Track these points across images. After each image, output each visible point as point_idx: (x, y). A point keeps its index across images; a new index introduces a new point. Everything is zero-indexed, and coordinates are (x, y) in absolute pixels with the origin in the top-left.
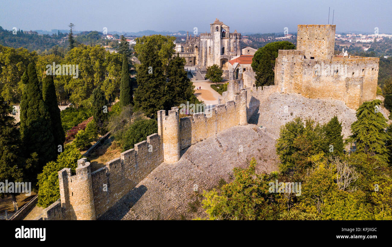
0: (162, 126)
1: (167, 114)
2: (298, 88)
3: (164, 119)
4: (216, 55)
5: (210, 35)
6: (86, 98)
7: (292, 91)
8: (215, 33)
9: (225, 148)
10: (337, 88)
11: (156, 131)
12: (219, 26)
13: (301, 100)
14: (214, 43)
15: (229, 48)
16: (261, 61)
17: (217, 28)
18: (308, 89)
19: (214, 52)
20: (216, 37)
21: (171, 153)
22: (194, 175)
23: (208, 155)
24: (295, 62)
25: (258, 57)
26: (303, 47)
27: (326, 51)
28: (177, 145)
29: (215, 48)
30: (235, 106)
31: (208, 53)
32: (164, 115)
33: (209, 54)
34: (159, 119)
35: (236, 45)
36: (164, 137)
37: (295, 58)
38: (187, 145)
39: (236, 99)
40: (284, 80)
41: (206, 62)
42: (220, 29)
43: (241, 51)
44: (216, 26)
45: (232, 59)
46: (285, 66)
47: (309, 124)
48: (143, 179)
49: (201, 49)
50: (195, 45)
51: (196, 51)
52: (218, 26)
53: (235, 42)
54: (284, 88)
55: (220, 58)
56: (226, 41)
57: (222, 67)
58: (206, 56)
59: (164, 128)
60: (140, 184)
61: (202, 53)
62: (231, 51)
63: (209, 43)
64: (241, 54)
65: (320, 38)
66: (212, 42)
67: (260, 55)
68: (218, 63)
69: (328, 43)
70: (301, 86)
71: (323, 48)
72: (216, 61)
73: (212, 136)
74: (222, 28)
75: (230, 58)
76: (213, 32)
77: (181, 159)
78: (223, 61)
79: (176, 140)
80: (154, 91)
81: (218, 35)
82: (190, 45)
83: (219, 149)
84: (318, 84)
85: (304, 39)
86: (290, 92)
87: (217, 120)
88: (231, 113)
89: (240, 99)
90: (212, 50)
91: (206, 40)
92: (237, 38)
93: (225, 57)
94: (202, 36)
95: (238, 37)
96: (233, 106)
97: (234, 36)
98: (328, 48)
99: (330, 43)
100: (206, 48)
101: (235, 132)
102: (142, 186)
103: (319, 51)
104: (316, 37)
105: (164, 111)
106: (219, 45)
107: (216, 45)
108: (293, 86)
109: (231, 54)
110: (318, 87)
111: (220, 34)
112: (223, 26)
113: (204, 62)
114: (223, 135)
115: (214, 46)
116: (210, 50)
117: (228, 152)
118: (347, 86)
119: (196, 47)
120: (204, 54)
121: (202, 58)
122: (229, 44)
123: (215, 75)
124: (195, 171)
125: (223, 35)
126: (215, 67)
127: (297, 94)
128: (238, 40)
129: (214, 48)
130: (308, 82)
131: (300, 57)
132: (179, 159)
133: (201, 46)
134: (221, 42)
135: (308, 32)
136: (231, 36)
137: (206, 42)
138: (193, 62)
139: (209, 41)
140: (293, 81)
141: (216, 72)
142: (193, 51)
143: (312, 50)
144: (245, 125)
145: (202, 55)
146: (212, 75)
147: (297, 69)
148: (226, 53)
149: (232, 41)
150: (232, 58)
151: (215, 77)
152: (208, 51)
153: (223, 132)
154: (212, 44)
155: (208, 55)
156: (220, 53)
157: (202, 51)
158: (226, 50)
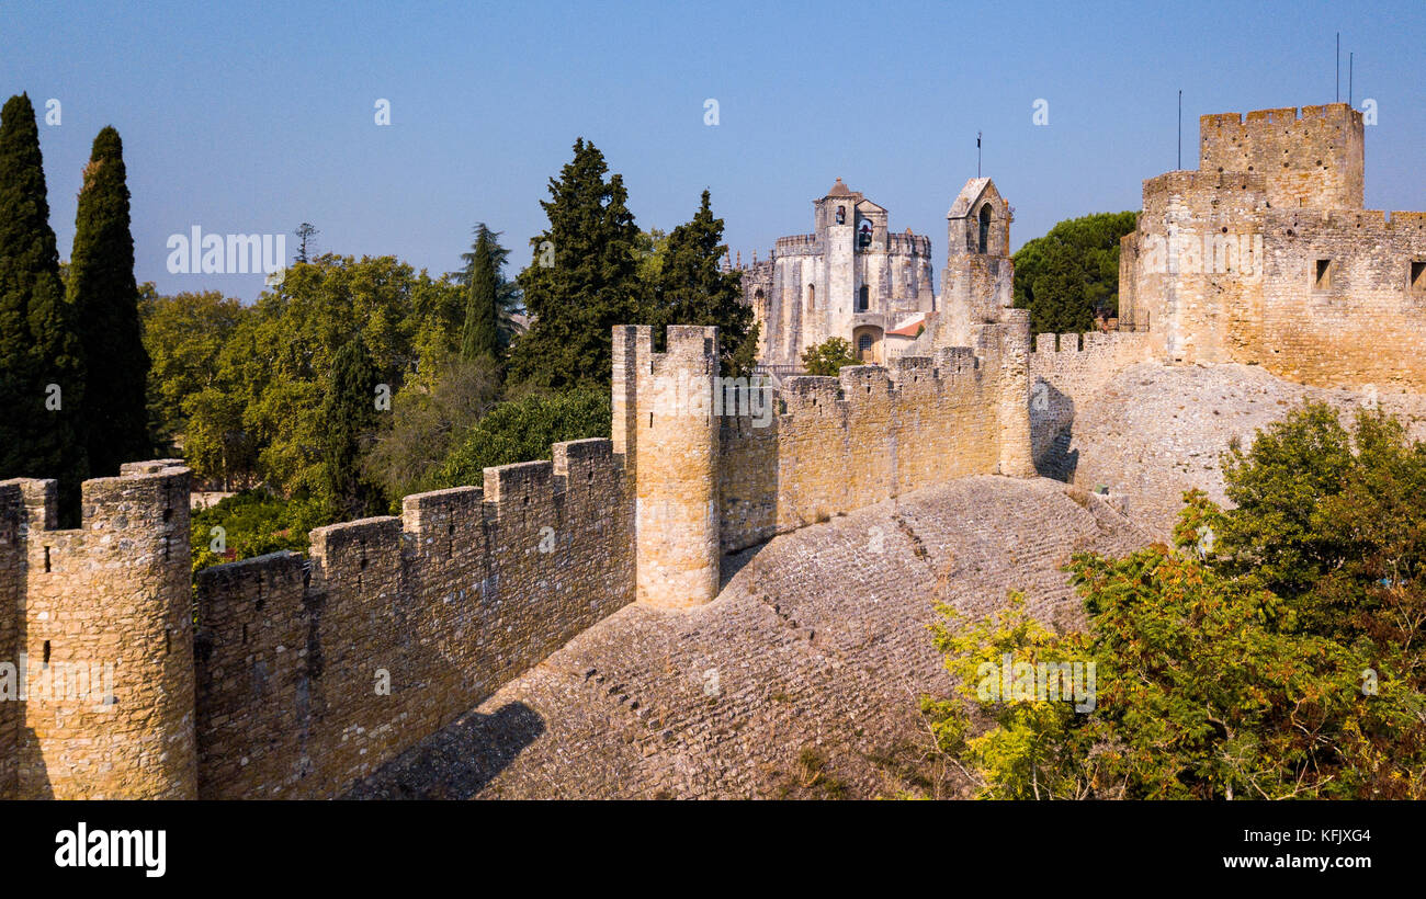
0: (631, 404)
1: (660, 346)
2: (1245, 340)
3: (643, 370)
4: (835, 312)
5: (815, 244)
7: (1220, 350)
8: (833, 229)
9: (944, 564)
12: (849, 205)
13: (1270, 386)
14: (829, 269)
15: (887, 290)
17: (842, 211)
18: (1293, 341)
19: (827, 300)
20: (835, 247)
21: (677, 553)
22: (795, 679)
23: (862, 588)
24: (1225, 220)
28: (705, 511)
29: (832, 286)
30: (980, 376)
31: (805, 307)
33: (809, 311)
34: (619, 367)
35: (915, 279)
36: (642, 467)
37: (1223, 206)
38: (752, 529)
39: (984, 343)
40: (1179, 304)
41: (796, 335)
42: (850, 215)
44: (838, 203)
45: (899, 326)
48: (520, 669)
49: (776, 297)
50: (754, 290)
51: (757, 311)
52: (845, 203)
53: (909, 265)
54: (1180, 341)
55: (852, 325)
56: (875, 261)
57: (859, 357)
58: (797, 320)
59: (642, 416)
60: (506, 694)
61: (781, 309)
62: (895, 296)
63: (810, 269)
66: (821, 265)
67: (1033, 264)
68: (845, 336)
69: (1341, 177)
70: (1262, 330)
72: (835, 327)
73: (876, 503)
74: (858, 214)
75: (893, 322)
76: (825, 228)
77: (727, 595)
78: (865, 336)
79: (701, 483)
81: (842, 238)
83: (917, 567)
84: (1336, 318)
86: (1211, 356)
87: (894, 431)
88: (961, 408)
89: (1001, 349)
90: (819, 295)
91: (798, 259)
92: (915, 254)
93: (870, 322)
94: (783, 248)
95: (920, 248)
96: (969, 373)
97: (905, 246)
100: (799, 289)
101: (982, 499)
102: (515, 708)
104: (1285, 157)
105: (644, 331)
106: (850, 275)
107: (834, 274)
108: (1221, 332)
109: (893, 307)
110: (1337, 335)
111: (851, 236)
112: (862, 207)
113: (787, 340)
114: (928, 505)
115: (827, 278)
116: (812, 297)
117: (961, 585)
119: (760, 293)
120: (787, 314)
121: (780, 330)
122: (886, 272)
124: (800, 660)
125: (862, 242)
126: (835, 346)
127: (1242, 369)
128: (921, 261)
129: (827, 285)
130: (1293, 310)
131: (1249, 197)
132: (714, 594)
133: (776, 287)
134: (856, 266)
135: (1248, 141)
136: (894, 246)
137: (798, 269)
139: (808, 262)
140: (1220, 308)
144: (1027, 475)
145: (780, 316)
148: (874, 307)
149: (898, 261)
150: (901, 320)
152: (805, 300)
153: (923, 491)
154: (820, 274)
155: (805, 315)
156: (851, 306)
157: (781, 300)
158: (874, 295)
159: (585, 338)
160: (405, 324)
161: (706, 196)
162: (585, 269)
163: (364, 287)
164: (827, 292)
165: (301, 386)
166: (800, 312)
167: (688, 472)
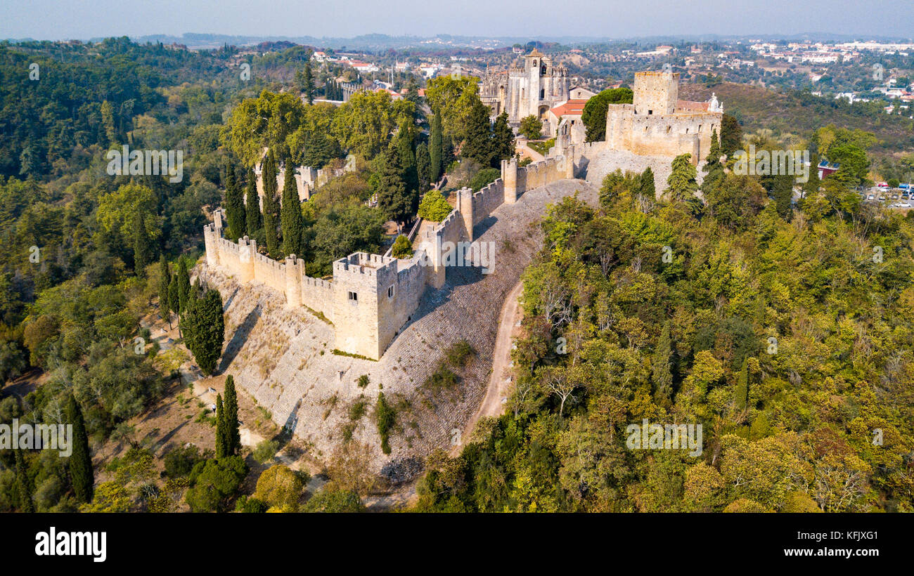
0: (504, 173)
1: (508, 163)
2: (627, 144)
3: (506, 167)
4: (532, 100)
5: (524, 72)
6: (370, 159)
7: (622, 147)
8: (532, 68)
9: (553, 196)
10: (670, 145)
11: (500, 177)
12: (538, 59)
13: (630, 156)
14: (530, 83)
15: (552, 90)
16: (593, 112)
17: (535, 62)
18: (638, 145)
19: (529, 95)
20: (532, 75)
21: (510, 195)
22: (528, 214)
23: (539, 201)
25: (589, 108)
26: (640, 99)
27: (666, 104)
28: (515, 189)
29: (531, 90)
31: (520, 97)
32: (506, 164)
33: (522, 99)
34: (502, 167)
35: (562, 86)
36: (506, 182)
38: (522, 191)
41: (517, 110)
42: (538, 63)
43: (569, 94)
44: (534, 59)
45: (555, 107)
46: (615, 121)
47: (628, 176)
48: (494, 211)
49: (509, 91)
50: (500, 85)
51: (501, 93)
52: (536, 58)
53: (560, 81)
54: (614, 145)
55: (538, 105)
56: (547, 80)
57: (540, 117)
58: (517, 102)
59: (506, 174)
60: (492, 214)
61: (511, 97)
62: (554, 94)
63: (523, 83)
64: (569, 99)
65: (659, 88)
66: (527, 81)
68: (535, 113)
69: (667, 94)
70: (631, 142)
71: (662, 100)
72: (531, 109)
73: (542, 186)
74: (541, 61)
75: (553, 105)
76: (529, 67)
77: (518, 201)
78: (543, 109)
79: (515, 185)
80: (482, 147)
81: (535, 71)
82: (492, 84)
83: (548, 197)
84: (648, 140)
85: (642, 88)
86: (619, 148)
89: (568, 154)
90: (526, 93)
91: (518, 78)
92: (563, 76)
93: (545, 104)
94: (512, 73)
95: (564, 73)
97: (559, 73)
98: (668, 100)
99: (670, 94)
100: (518, 90)
101: (562, 184)
102: (493, 217)
103: (658, 103)
104: (655, 87)
105: (506, 160)
106: (538, 86)
107: (532, 86)
108: (622, 142)
109: (553, 98)
110: (648, 143)
111: (538, 71)
112: (543, 59)
113: (513, 110)
114: (551, 186)
115: (529, 87)
116: (523, 93)
118: (680, 143)
119: (502, 87)
120: (514, 99)
121: (511, 105)
122: (552, 84)
123: (532, 129)
124: (529, 211)
125: (543, 72)
126: (532, 118)
127: (626, 151)
128: (565, 78)
129: (529, 89)
130: (638, 138)
131: (630, 112)
132: (516, 202)
133: (510, 87)
134: (540, 81)
135: (647, 81)
136: (554, 73)
137: (518, 82)
138: (496, 109)
139: (522, 79)
140: (622, 137)
141: (533, 125)
142: (496, 93)
143: (650, 102)
144: (572, 179)
145: (511, 100)
146: (528, 130)
147: (627, 124)
148: (547, 98)
149: (556, 79)
150: (556, 104)
151: (531, 132)
152: (521, 95)
153: (550, 183)
154: (527, 85)
155: (520, 100)
156: (538, 98)
157: (511, 93)
158: (546, 93)
160: (393, 115)
161: (505, 109)
163: (380, 104)
164: (529, 92)
165: (362, 136)
166: (518, 99)
167: (512, 182)
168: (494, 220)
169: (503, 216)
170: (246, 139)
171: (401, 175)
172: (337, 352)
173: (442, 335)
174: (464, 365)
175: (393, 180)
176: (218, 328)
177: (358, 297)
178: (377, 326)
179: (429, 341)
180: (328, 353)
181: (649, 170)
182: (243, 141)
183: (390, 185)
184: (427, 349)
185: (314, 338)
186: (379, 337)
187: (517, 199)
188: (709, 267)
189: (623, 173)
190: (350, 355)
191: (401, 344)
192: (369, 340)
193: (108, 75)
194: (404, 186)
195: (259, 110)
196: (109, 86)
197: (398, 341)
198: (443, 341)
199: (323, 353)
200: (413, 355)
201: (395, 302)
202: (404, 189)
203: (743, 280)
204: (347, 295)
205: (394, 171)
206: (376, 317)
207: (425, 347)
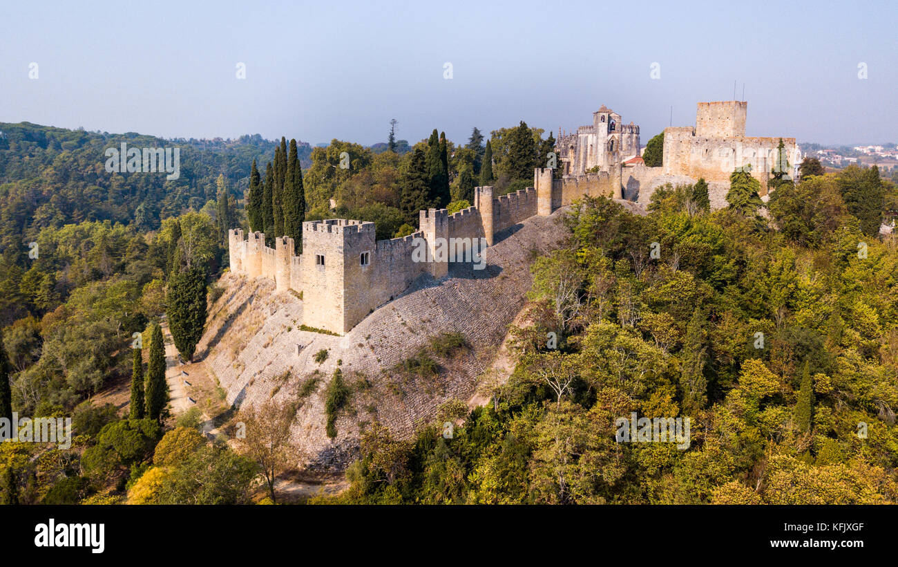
0: (538, 181)
1: (543, 172)
2: (685, 169)
3: (540, 176)
4: (600, 155)
5: (593, 129)
7: (678, 172)
8: (600, 124)
11: (533, 186)
12: (606, 115)
14: (598, 139)
17: (603, 118)
18: (696, 170)
19: (597, 151)
20: (600, 131)
21: (544, 207)
24: (681, 139)
26: (703, 129)
27: (731, 132)
28: (550, 200)
29: (599, 146)
30: (609, 178)
31: (589, 153)
32: (540, 172)
33: (590, 155)
34: (536, 175)
35: (632, 142)
36: (539, 192)
37: (681, 136)
38: (558, 205)
40: (669, 160)
42: (607, 119)
43: (639, 151)
44: (601, 114)
46: (670, 144)
47: (679, 188)
49: (578, 149)
50: (569, 146)
51: (571, 153)
52: (604, 114)
53: (629, 137)
54: (669, 169)
56: (615, 136)
58: (585, 158)
59: (539, 183)
60: (520, 222)
61: (579, 154)
62: (624, 150)
63: (591, 139)
65: (724, 117)
66: (595, 137)
69: (733, 122)
70: (689, 167)
71: (727, 129)
74: (610, 118)
76: (597, 123)
77: (553, 214)
79: (549, 195)
81: (603, 127)
82: (563, 146)
84: (709, 164)
85: (705, 119)
86: (676, 173)
88: (603, 184)
89: (614, 172)
90: (594, 149)
91: (587, 135)
92: (632, 133)
94: (581, 131)
95: (634, 130)
96: (606, 177)
97: (628, 130)
98: (734, 129)
99: (736, 123)
100: (586, 147)
103: (722, 133)
104: (719, 116)
105: (540, 169)
106: (606, 140)
107: (600, 141)
108: (679, 167)
111: (606, 127)
112: (611, 115)
113: (581, 166)
115: (597, 143)
116: (591, 149)
119: (572, 147)
120: (582, 156)
121: (579, 162)
122: (621, 139)
125: (611, 128)
127: (684, 176)
128: (635, 135)
129: (597, 146)
130: (696, 162)
131: (688, 134)
132: (551, 214)
133: (578, 145)
135: (709, 111)
136: (624, 130)
137: (586, 138)
139: (590, 136)
140: (679, 161)
142: (567, 154)
144: (619, 198)
145: (579, 157)
147: (684, 147)
149: (625, 136)
150: (624, 159)
152: (589, 151)
154: (595, 142)
155: (588, 156)
157: (580, 151)
159: (522, 169)
161: (551, 133)
162: (522, 152)
164: (597, 148)
166: (587, 155)
167: (547, 193)
168: (521, 226)
169: (533, 226)
170: (316, 185)
171: (426, 180)
172: (303, 328)
173: (430, 321)
174: (452, 357)
175: (416, 184)
176: (198, 307)
177: (326, 260)
178: (343, 294)
179: (409, 324)
180: (295, 329)
181: (702, 182)
182: (313, 187)
183: (414, 190)
184: (408, 332)
185: (287, 316)
186: (346, 307)
187: (552, 212)
188: (769, 275)
189: (674, 186)
190: (315, 330)
191: (374, 322)
192: (334, 311)
193: (230, 157)
194: (427, 190)
195: (328, 156)
196: (230, 165)
197: (371, 317)
198: (430, 328)
199: (290, 330)
200: (387, 335)
201: (371, 273)
202: (427, 193)
203: (813, 291)
204: (315, 259)
205: (417, 174)
206: (342, 283)
207: (405, 329)
